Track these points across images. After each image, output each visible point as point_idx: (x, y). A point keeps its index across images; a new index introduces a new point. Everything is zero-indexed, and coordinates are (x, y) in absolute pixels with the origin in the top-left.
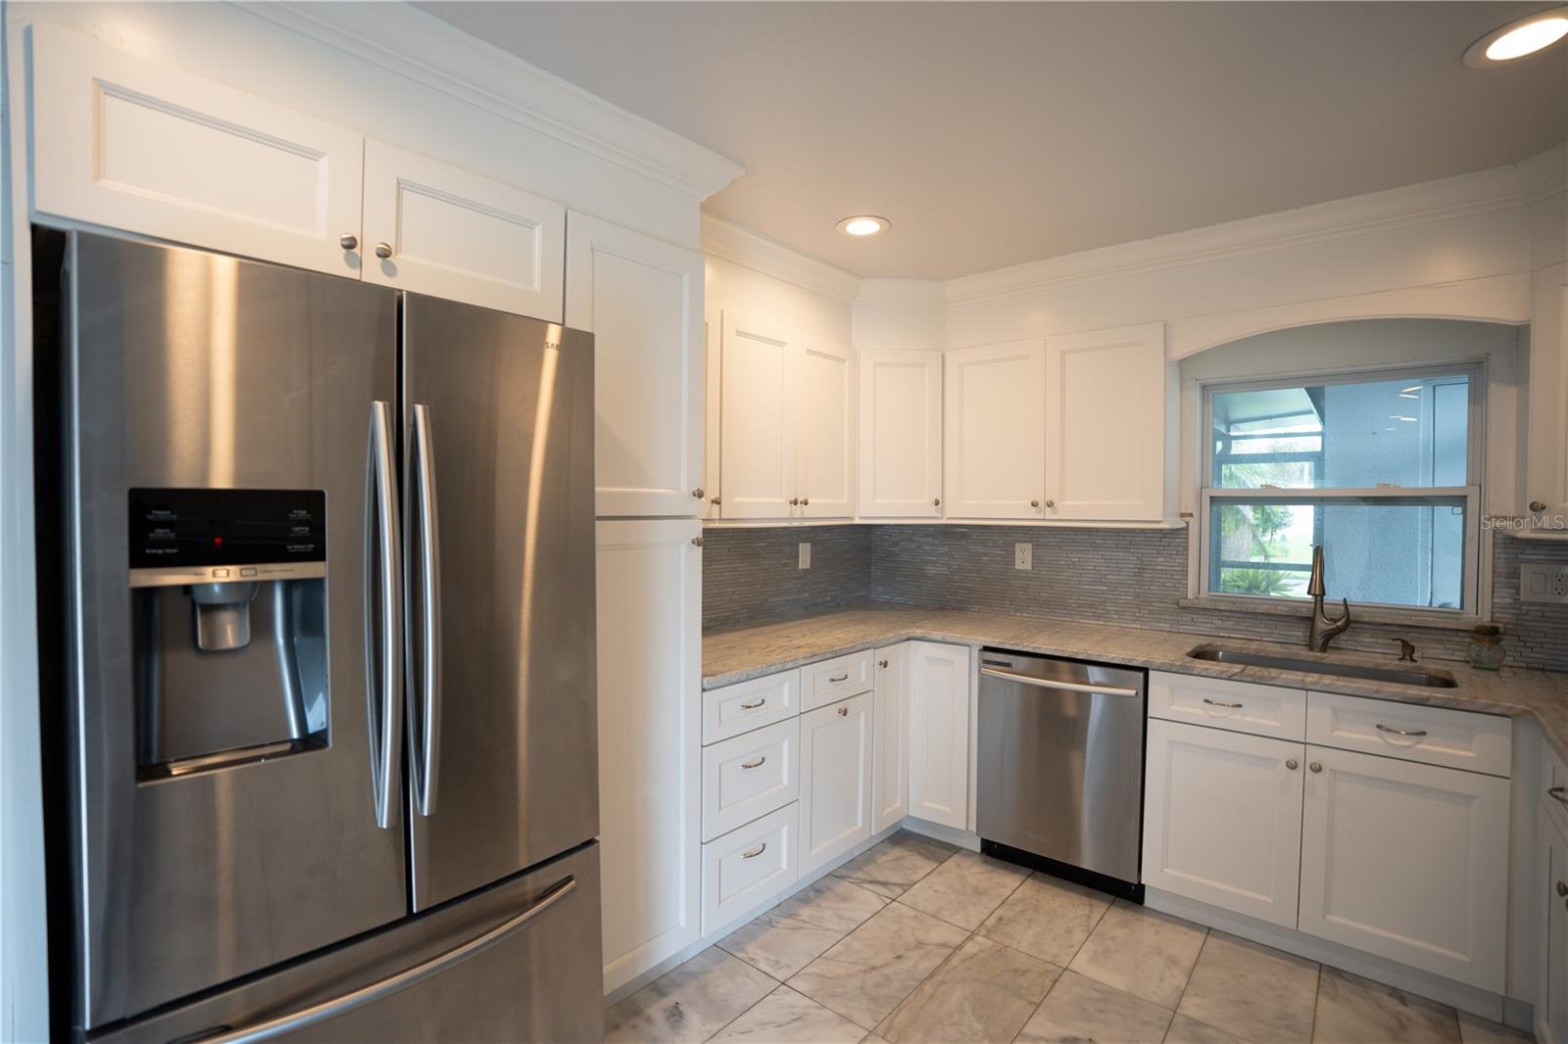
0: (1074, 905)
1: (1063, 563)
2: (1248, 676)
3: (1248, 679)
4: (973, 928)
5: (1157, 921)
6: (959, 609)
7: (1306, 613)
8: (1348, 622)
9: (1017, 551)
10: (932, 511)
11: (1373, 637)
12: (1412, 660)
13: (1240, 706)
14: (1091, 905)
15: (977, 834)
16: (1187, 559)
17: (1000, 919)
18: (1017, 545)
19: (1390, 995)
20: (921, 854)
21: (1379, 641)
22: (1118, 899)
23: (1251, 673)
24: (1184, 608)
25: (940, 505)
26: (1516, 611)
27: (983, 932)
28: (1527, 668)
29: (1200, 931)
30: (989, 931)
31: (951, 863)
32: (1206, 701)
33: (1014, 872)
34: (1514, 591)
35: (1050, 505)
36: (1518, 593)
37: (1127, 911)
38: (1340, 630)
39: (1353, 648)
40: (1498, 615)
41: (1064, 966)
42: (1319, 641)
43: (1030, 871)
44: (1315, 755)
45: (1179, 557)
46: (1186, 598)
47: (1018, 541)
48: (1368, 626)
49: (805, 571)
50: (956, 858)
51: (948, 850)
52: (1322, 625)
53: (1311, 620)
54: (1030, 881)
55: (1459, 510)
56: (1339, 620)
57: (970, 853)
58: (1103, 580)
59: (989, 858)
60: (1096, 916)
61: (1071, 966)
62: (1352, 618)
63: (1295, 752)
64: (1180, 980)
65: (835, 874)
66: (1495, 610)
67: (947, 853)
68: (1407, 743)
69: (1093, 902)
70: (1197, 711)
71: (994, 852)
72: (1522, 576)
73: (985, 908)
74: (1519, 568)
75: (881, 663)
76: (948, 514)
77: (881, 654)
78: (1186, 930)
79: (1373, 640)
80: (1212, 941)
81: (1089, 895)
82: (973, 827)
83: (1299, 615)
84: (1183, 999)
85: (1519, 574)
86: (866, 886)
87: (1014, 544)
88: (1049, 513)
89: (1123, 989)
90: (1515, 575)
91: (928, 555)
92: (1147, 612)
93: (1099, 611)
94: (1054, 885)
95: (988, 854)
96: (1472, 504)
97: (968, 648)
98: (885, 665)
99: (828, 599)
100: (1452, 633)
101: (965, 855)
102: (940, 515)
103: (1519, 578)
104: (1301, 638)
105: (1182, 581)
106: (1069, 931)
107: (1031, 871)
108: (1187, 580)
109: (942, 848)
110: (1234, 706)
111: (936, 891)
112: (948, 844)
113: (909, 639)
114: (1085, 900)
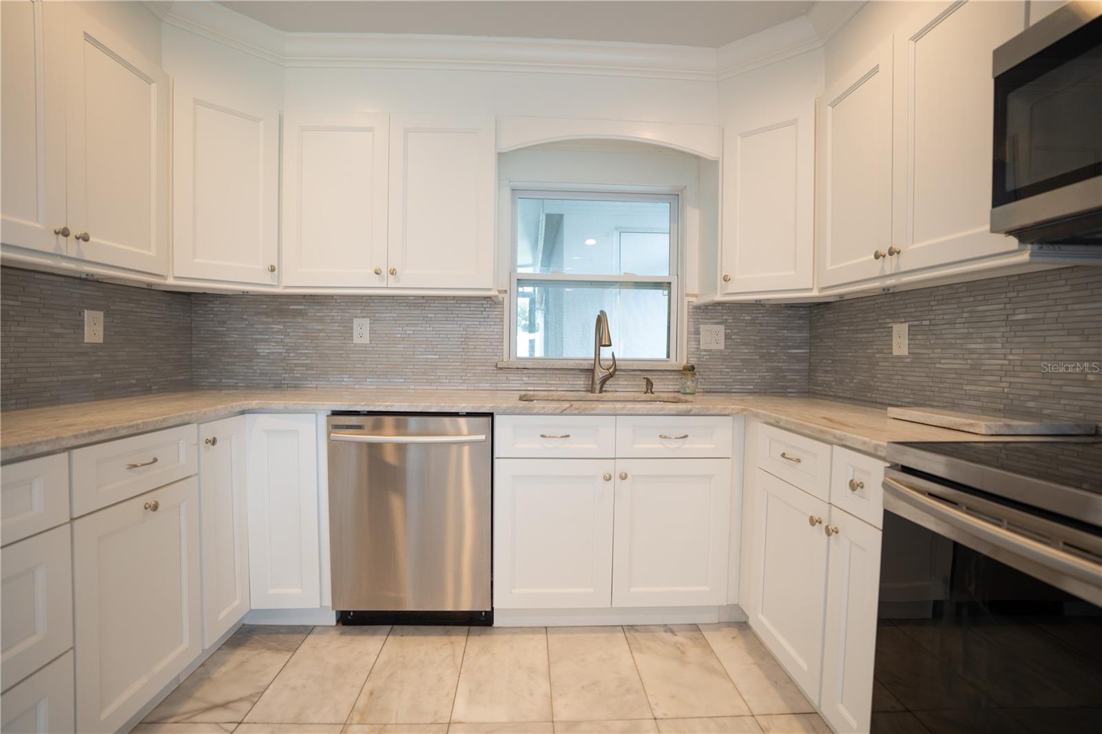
0: (437, 649)
1: (400, 336)
2: (576, 409)
3: (576, 412)
4: (343, 717)
5: (507, 637)
6: (296, 387)
7: (586, 365)
8: (615, 370)
9: (355, 326)
10: (267, 278)
11: (625, 381)
12: (652, 393)
13: (567, 436)
14: (451, 643)
15: (333, 609)
16: (503, 328)
17: (371, 694)
18: (355, 320)
19: (666, 631)
20: (269, 649)
21: (630, 383)
22: (472, 628)
23: (577, 406)
24: (501, 369)
25: (276, 272)
26: (698, 356)
27: (356, 718)
28: (704, 392)
29: (540, 632)
30: (362, 714)
31: (305, 648)
32: (542, 436)
33: (374, 634)
34: (697, 343)
35: (393, 273)
36: (699, 345)
37: (482, 637)
38: (611, 375)
39: (614, 390)
40: (691, 359)
41: (447, 720)
42: (598, 387)
43: (388, 628)
44: (622, 466)
45: (496, 327)
46: (503, 361)
47: (356, 317)
48: (623, 373)
49: (95, 346)
50: (311, 639)
51: (301, 633)
52: (600, 374)
53: (591, 371)
54: (390, 637)
55: (666, 292)
56: (610, 368)
57: (326, 628)
58: (435, 350)
59: (346, 628)
60: (459, 652)
61: (455, 717)
62: (617, 368)
63: (608, 466)
64: (542, 687)
65: (145, 721)
66: (689, 356)
67: (298, 637)
68: (678, 445)
69: (453, 638)
70: (535, 446)
71: (351, 620)
72: (701, 332)
73: (353, 686)
74: (699, 328)
75: (207, 441)
76: (286, 281)
77: (208, 431)
78: (531, 636)
79: (626, 383)
80: (553, 638)
81: (447, 633)
82: (328, 602)
83: (582, 368)
84: (554, 704)
85: (699, 332)
86: (198, 718)
87: (352, 320)
88: (392, 282)
89: (504, 719)
90: (697, 332)
91: (260, 333)
92: (472, 375)
93: (432, 377)
94: (414, 634)
95: (344, 624)
96: (674, 287)
97: (314, 415)
98: (214, 442)
99: (134, 381)
100: (669, 373)
101: (320, 633)
102: (276, 284)
103: (699, 334)
104: (583, 386)
105: (499, 347)
106: (440, 679)
107: (390, 627)
108: (503, 345)
109: (293, 633)
110: (562, 437)
111: (293, 689)
112: (299, 626)
113: (243, 413)
114: (445, 639)
